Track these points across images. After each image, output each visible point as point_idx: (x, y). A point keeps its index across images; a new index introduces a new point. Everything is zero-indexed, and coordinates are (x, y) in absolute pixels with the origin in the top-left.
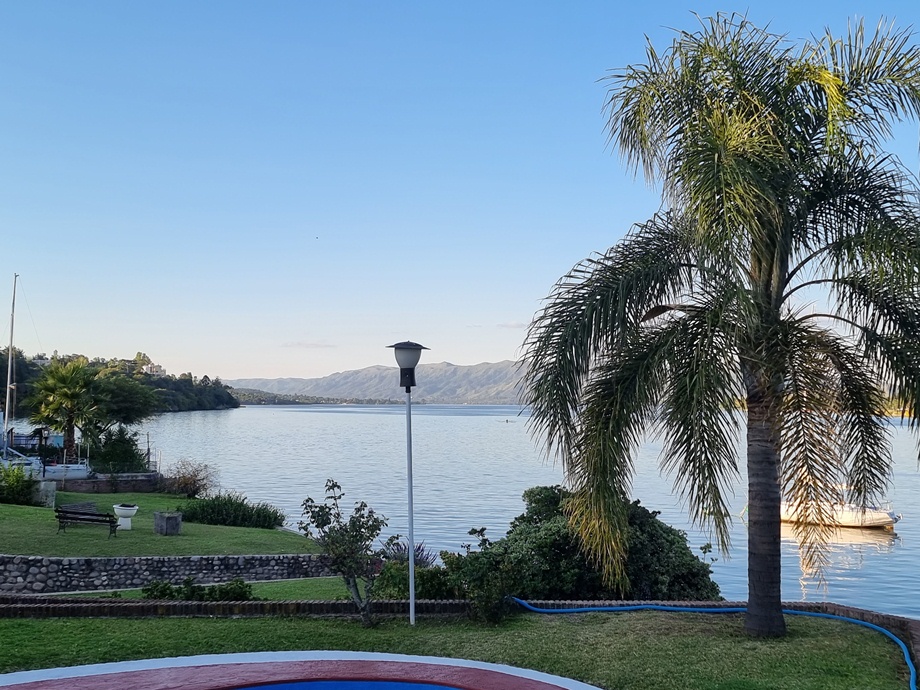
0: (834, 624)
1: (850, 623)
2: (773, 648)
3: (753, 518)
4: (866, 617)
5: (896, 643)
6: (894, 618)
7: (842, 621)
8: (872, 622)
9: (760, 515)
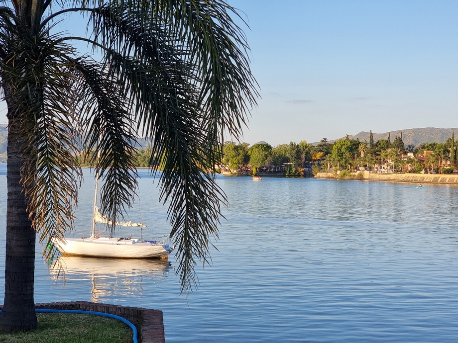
0: (82, 317)
1: (96, 315)
2: (21, 338)
3: (11, 224)
4: (111, 310)
5: (129, 327)
6: (133, 309)
7: (90, 314)
8: (115, 313)
9: (16, 222)
